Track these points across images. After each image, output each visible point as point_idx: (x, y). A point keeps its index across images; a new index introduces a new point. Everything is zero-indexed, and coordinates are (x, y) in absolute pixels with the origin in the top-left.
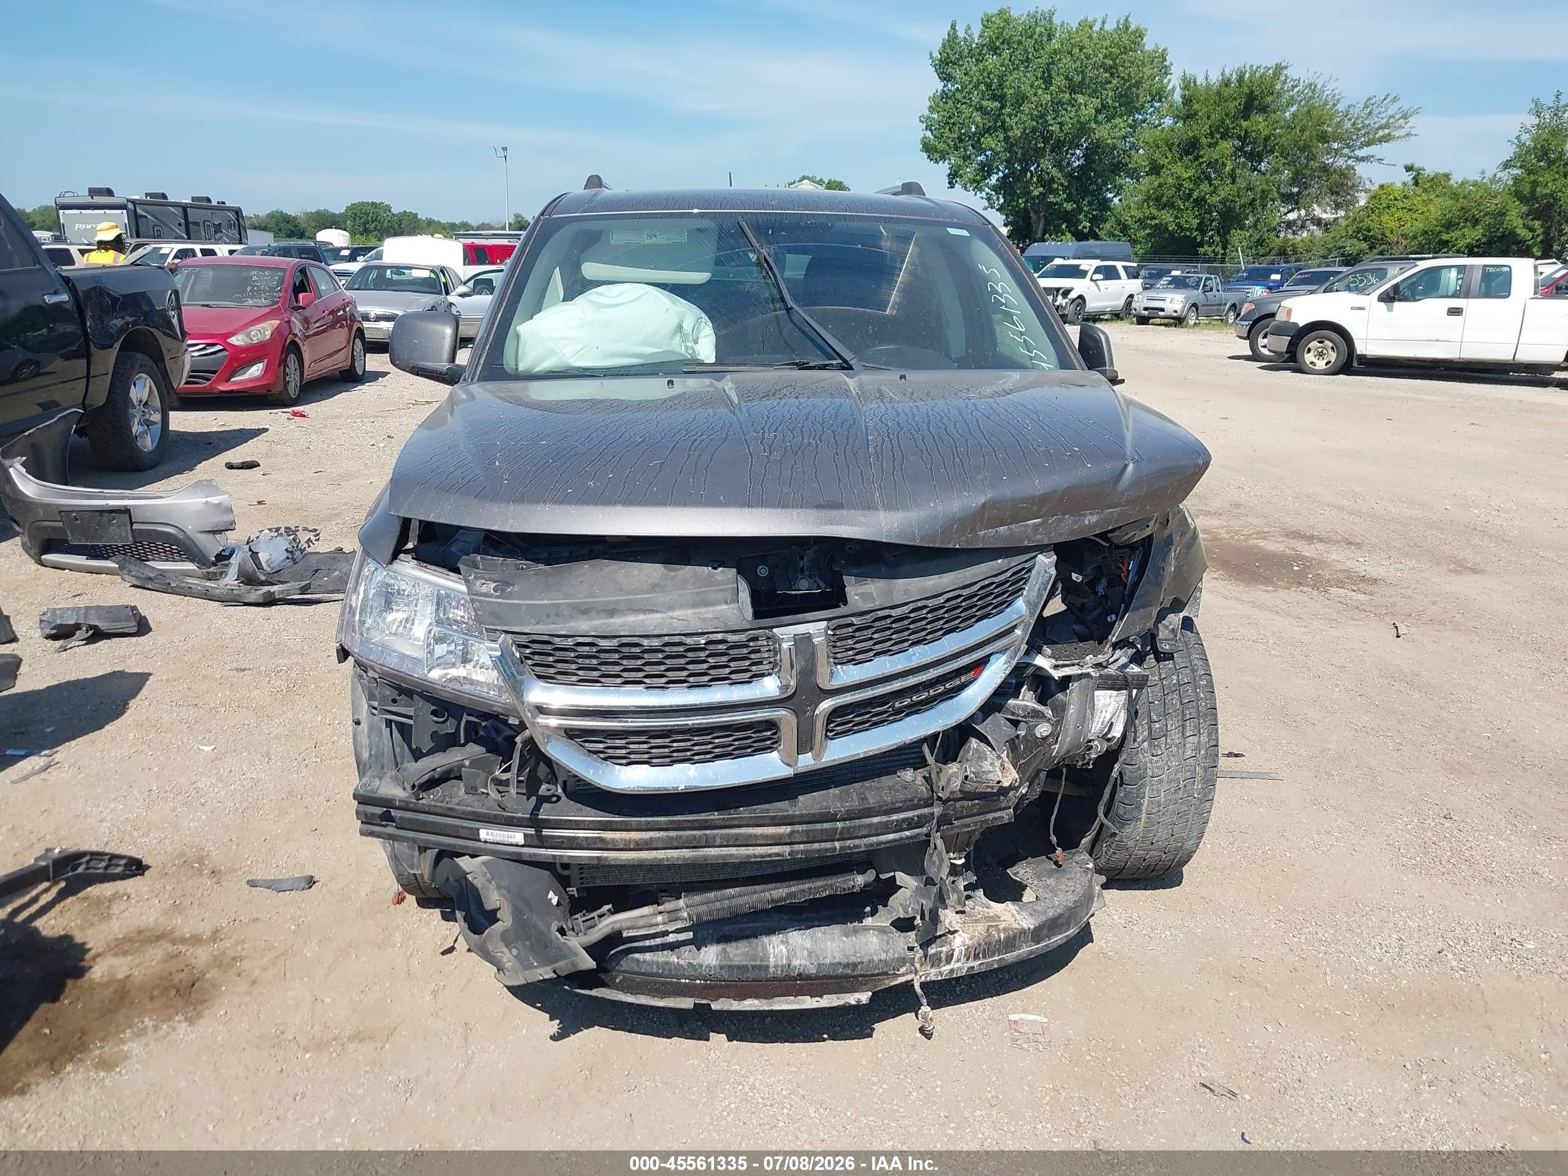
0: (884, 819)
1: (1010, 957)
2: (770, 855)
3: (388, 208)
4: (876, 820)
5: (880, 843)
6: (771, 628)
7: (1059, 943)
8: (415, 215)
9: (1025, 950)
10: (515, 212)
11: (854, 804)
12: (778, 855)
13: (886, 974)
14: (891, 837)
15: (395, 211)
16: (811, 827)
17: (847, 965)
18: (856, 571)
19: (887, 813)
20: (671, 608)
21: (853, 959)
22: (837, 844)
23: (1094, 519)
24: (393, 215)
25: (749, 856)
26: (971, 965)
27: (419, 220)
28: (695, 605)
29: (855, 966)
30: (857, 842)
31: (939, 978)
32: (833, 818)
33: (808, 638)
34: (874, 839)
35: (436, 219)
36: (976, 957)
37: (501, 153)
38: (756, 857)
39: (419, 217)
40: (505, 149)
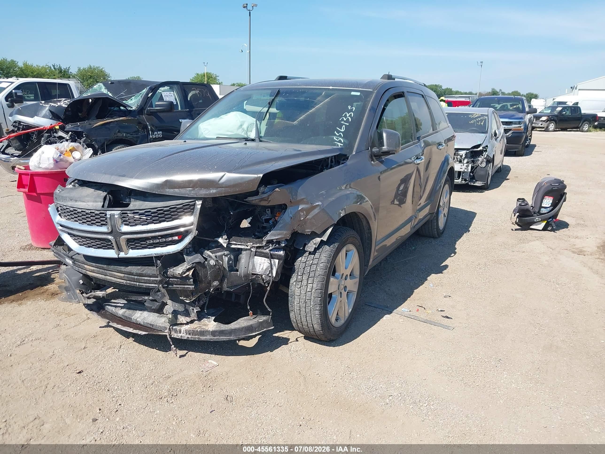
0: (149, 278)
1: (203, 338)
2: (121, 282)
3: (441, 87)
4: (146, 278)
5: (149, 286)
6: (106, 211)
7: (225, 340)
8: (451, 89)
9: (208, 338)
10: (492, 87)
11: (139, 272)
12: (123, 283)
13: (161, 331)
14: (153, 285)
15: (443, 88)
16: (129, 276)
17: (150, 324)
18: (134, 197)
19: (150, 277)
20: (88, 202)
21: (152, 323)
22: (138, 284)
23: (214, 191)
24: (443, 89)
25: (116, 281)
26: (188, 336)
27: (452, 91)
28: (94, 202)
29: (153, 325)
30: (143, 284)
31: (178, 338)
32: (132, 274)
33: (114, 215)
34: (148, 285)
35: (460, 91)
36: (190, 334)
37: (480, 64)
38: (118, 282)
39: (453, 90)
40: (482, 62)
